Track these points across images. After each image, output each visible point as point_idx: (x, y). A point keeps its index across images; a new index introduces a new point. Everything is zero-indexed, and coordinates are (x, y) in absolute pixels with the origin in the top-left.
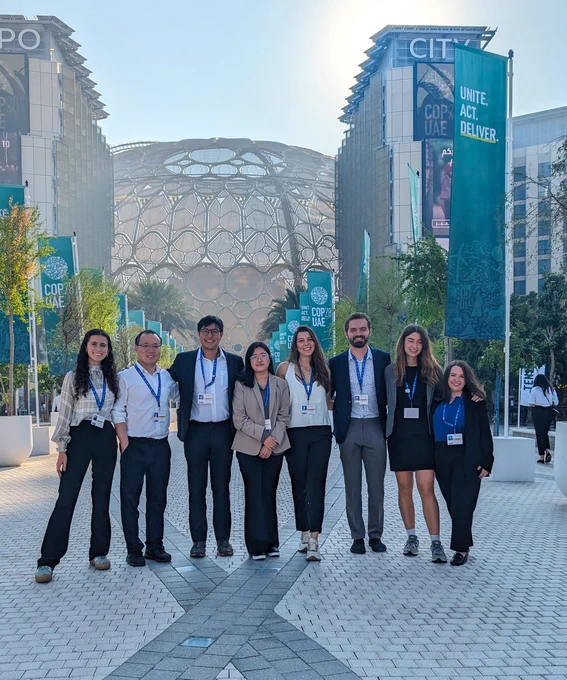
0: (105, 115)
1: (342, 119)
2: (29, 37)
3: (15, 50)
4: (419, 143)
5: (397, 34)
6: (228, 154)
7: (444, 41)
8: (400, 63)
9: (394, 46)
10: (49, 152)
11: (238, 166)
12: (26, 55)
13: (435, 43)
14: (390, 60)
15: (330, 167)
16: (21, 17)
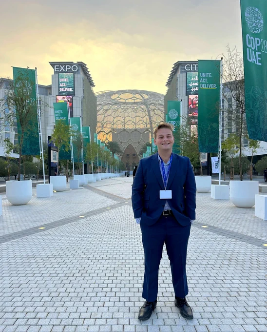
0: (94, 86)
1: (166, 85)
2: (75, 68)
3: (70, 71)
4: (187, 97)
5: (181, 64)
6: (131, 96)
7: (195, 65)
8: (182, 72)
9: (180, 67)
10: (80, 101)
11: (134, 100)
12: (74, 73)
13: (193, 66)
14: (179, 70)
15: (162, 99)
16: (72, 62)
